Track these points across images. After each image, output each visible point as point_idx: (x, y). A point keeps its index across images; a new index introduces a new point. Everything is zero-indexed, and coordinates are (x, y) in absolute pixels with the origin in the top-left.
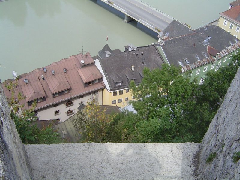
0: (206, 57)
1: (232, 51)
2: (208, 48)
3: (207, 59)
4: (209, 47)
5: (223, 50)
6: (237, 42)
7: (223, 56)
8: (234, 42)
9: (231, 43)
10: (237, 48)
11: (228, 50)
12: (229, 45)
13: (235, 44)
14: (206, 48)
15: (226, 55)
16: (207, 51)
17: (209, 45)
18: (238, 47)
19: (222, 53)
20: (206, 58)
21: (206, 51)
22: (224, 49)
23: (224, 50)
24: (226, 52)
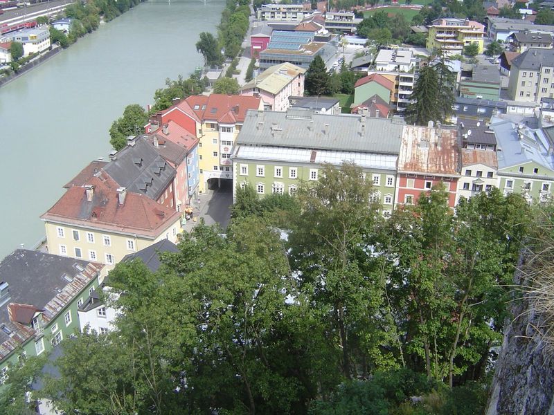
0: (9, 334)
1: (74, 294)
2: (9, 310)
3: (15, 337)
4: (11, 307)
5: (49, 300)
6: (81, 269)
7: (55, 313)
8: (73, 273)
9: (68, 278)
10: (85, 283)
11: (63, 296)
12: (65, 283)
13: (78, 276)
14: (4, 313)
15: (60, 308)
16: (10, 317)
17: (10, 302)
18: (89, 279)
19: (51, 307)
20: (12, 335)
21: (7, 320)
22: (53, 295)
23: (55, 299)
24: (60, 302)
